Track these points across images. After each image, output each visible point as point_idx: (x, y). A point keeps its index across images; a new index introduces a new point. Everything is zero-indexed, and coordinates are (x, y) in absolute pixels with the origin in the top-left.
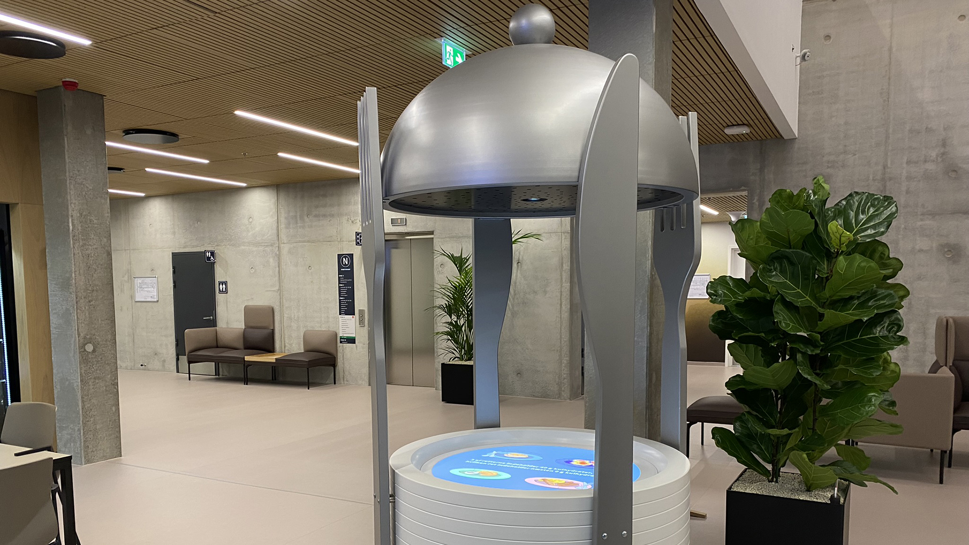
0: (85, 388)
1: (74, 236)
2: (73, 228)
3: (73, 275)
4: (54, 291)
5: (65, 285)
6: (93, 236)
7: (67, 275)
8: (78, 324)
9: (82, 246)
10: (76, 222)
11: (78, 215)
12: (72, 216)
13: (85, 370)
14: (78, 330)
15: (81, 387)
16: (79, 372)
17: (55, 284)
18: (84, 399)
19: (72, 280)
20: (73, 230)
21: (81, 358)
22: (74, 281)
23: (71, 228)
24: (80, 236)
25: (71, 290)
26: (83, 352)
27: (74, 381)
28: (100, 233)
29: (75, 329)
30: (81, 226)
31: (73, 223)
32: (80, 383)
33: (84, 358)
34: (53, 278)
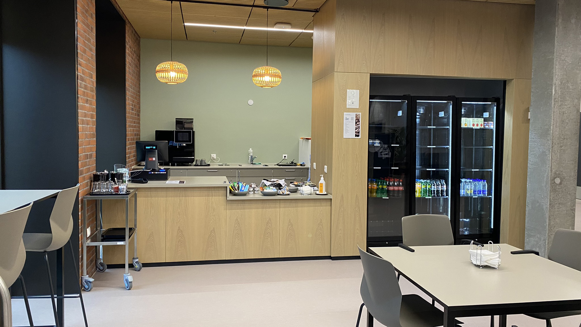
0: (552, 210)
1: (555, 99)
2: (555, 93)
3: (552, 127)
4: (533, 139)
5: (544, 133)
6: (568, 98)
7: (547, 127)
8: (551, 163)
9: (560, 106)
10: (558, 88)
11: (560, 83)
12: (555, 84)
13: (553, 197)
14: (551, 168)
15: (549, 209)
16: (549, 197)
17: (535, 134)
18: (551, 218)
19: (550, 131)
20: (554, 95)
21: (551, 187)
22: (551, 131)
23: (554, 93)
24: (559, 98)
25: (549, 138)
26: (553, 183)
27: (544, 204)
28: (573, 96)
29: (549, 166)
30: (561, 92)
31: (555, 89)
32: (549, 206)
33: (553, 188)
34: (534, 129)
